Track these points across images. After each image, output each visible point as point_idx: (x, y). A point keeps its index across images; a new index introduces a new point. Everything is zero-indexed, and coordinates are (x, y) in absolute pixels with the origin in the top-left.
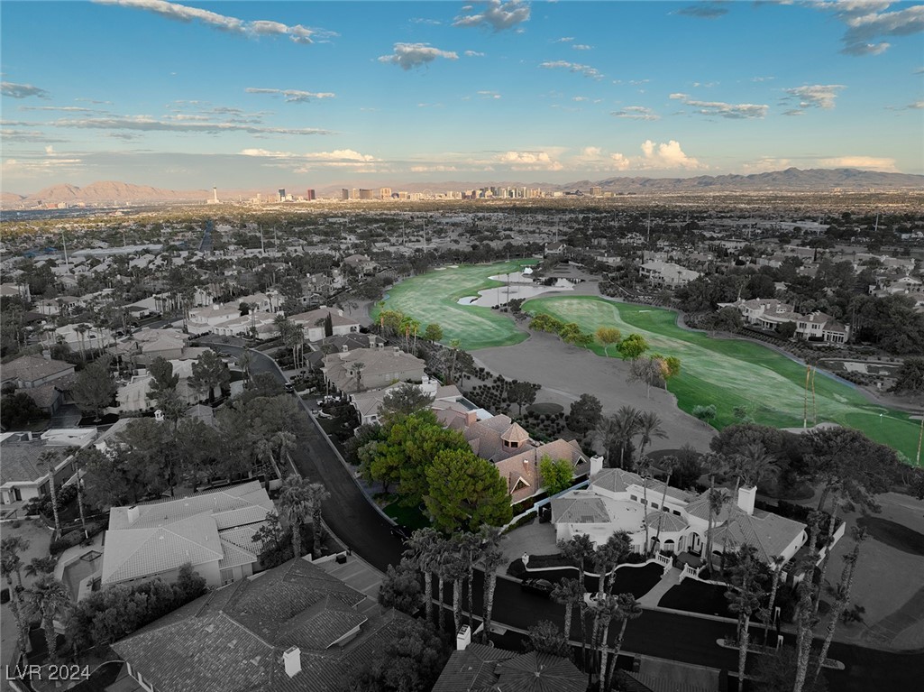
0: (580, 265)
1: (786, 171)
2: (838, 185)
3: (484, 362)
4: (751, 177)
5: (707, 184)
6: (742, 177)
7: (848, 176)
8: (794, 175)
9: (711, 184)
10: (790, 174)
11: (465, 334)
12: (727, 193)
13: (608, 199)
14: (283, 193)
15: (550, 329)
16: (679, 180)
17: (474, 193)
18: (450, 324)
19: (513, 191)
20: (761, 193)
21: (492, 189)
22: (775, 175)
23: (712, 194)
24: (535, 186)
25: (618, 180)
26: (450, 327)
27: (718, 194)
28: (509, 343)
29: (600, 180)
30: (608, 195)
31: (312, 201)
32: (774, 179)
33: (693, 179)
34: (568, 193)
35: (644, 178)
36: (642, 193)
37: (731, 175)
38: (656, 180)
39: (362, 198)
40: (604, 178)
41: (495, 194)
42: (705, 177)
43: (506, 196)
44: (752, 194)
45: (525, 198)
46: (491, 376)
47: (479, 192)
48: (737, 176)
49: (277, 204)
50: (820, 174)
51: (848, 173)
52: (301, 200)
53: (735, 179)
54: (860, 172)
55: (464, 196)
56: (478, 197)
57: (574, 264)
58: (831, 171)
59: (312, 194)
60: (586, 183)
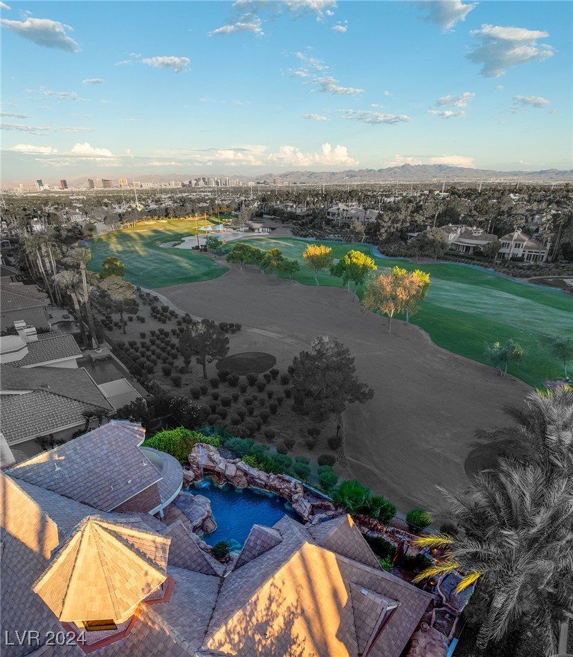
0: (273, 217)
1: (403, 167)
2: (434, 177)
3: (172, 300)
4: (380, 171)
5: (352, 176)
6: (375, 171)
7: (441, 170)
8: (408, 170)
9: (354, 176)
10: (405, 167)
11: (157, 272)
12: (366, 182)
13: (286, 187)
14: (40, 182)
15: (250, 260)
16: (333, 173)
17: (190, 182)
18: (143, 263)
19: (219, 181)
20: (387, 183)
21: (204, 179)
22: (396, 169)
23: (355, 183)
24: (235, 177)
25: (292, 173)
26: (142, 266)
27: (359, 183)
28: (205, 278)
29: (281, 173)
30: (286, 184)
31: (65, 190)
32: (395, 173)
33: (343, 173)
34: (258, 183)
35: (310, 172)
36: (309, 183)
37: (367, 169)
38: (318, 173)
39: (105, 187)
40: (283, 172)
41: (206, 183)
42: (350, 171)
43: (214, 185)
44: (381, 183)
45: (228, 186)
46: (176, 316)
47: (194, 182)
48: (372, 170)
49: (36, 193)
50: (424, 168)
51: (441, 168)
52: (57, 189)
53: (369, 172)
54: (448, 167)
55: (184, 185)
56: (193, 186)
57: (267, 216)
58: (431, 166)
59: (64, 184)
60: (271, 175)
